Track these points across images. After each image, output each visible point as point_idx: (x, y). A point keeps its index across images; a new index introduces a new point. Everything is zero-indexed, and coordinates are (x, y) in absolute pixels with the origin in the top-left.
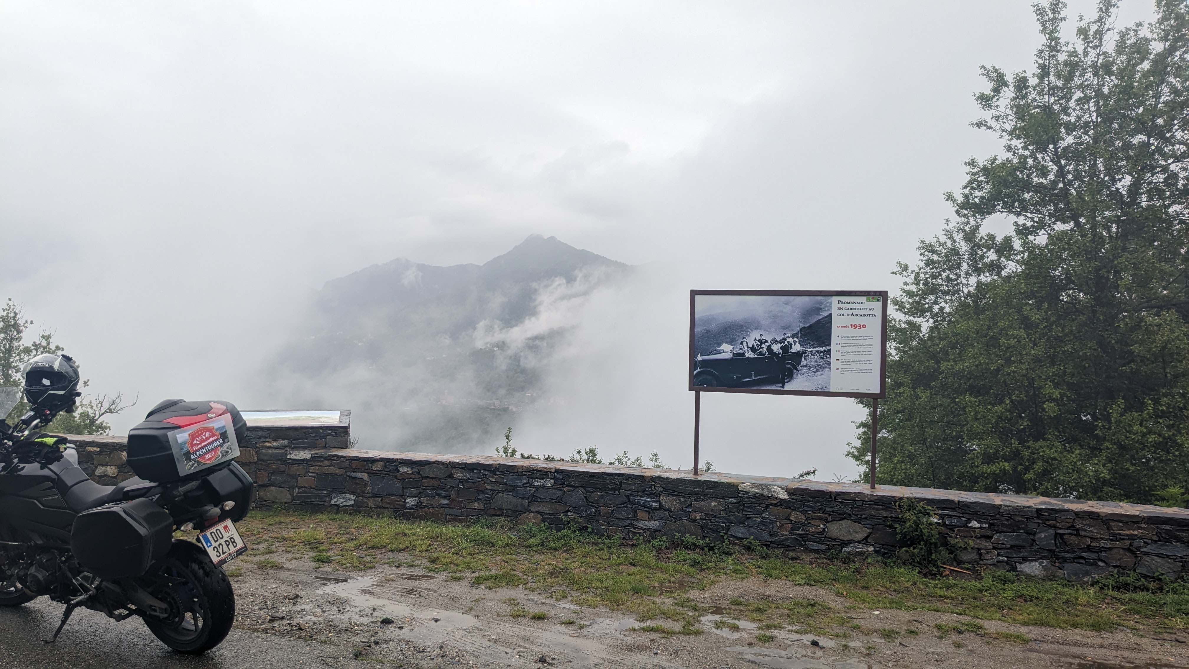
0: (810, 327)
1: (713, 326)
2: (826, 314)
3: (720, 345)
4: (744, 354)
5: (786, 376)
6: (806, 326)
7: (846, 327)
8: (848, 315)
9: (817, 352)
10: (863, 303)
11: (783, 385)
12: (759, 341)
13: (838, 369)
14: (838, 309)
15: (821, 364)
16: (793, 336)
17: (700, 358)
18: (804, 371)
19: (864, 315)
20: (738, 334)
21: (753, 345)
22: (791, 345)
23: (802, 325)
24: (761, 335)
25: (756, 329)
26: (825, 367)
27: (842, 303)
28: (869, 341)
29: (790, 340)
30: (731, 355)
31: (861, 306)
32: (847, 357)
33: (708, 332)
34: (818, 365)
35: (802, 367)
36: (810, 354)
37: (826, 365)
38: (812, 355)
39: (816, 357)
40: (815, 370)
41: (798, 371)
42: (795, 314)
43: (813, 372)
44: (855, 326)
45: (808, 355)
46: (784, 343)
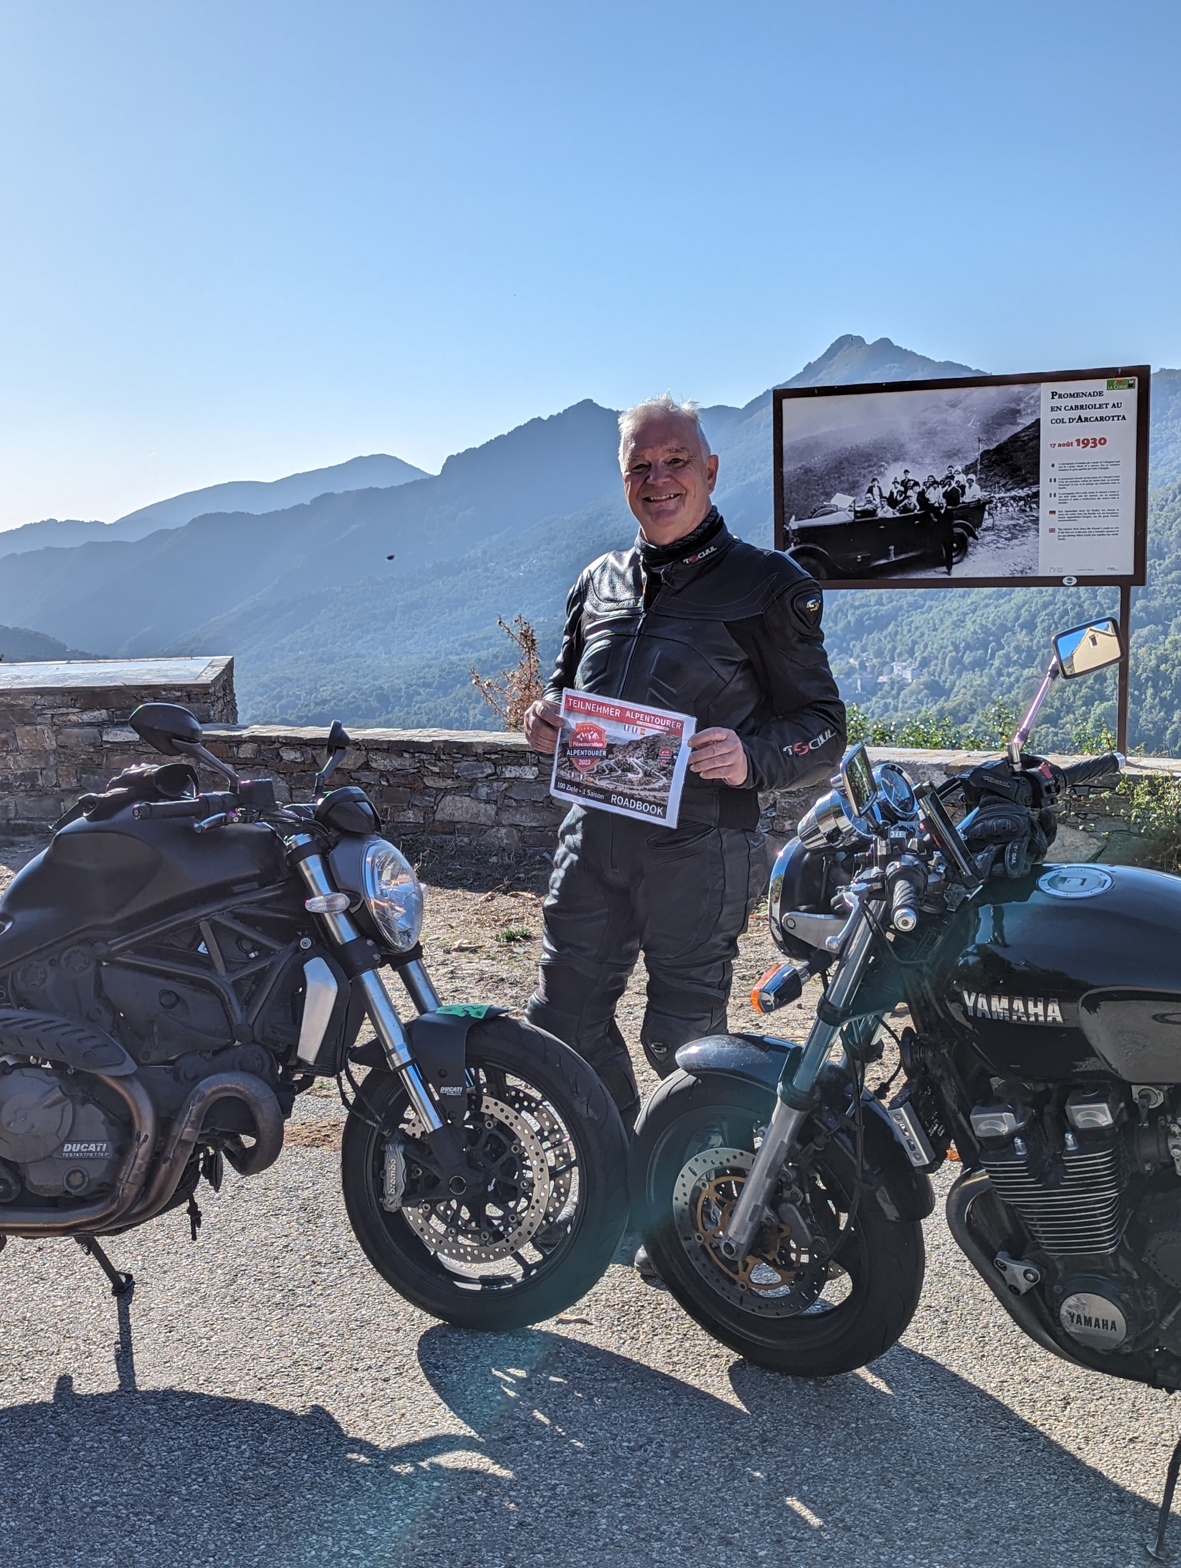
0: (999, 449)
1: (817, 461)
2: (1027, 421)
3: (829, 496)
4: (873, 513)
5: (955, 550)
6: (992, 447)
7: (1069, 444)
8: (1071, 420)
9: (1013, 498)
10: (1100, 394)
11: (949, 568)
12: (904, 483)
13: (1052, 530)
14: (1052, 409)
15: (1021, 522)
16: (967, 470)
17: (794, 524)
18: (988, 539)
19: (1102, 419)
20: (863, 472)
21: (892, 493)
22: (963, 487)
23: (983, 447)
24: (906, 471)
25: (896, 460)
26: (1029, 529)
27: (1060, 396)
28: (1112, 471)
29: (962, 478)
30: (852, 514)
31: (1097, 400)
32: (1071, 505)
33: (807, 471)
34: (1015, 526)
35: (984, 530)
36: (999, 505)
37: (1030, 524)
38: (1003, 505)
39: (1011, 509)
40: (1009, 535)
41: (977, 538)
42: (970, 425)
43: (1006, 539)
44: (1086, 442)
45: (996, 507)
46: (950, 485)
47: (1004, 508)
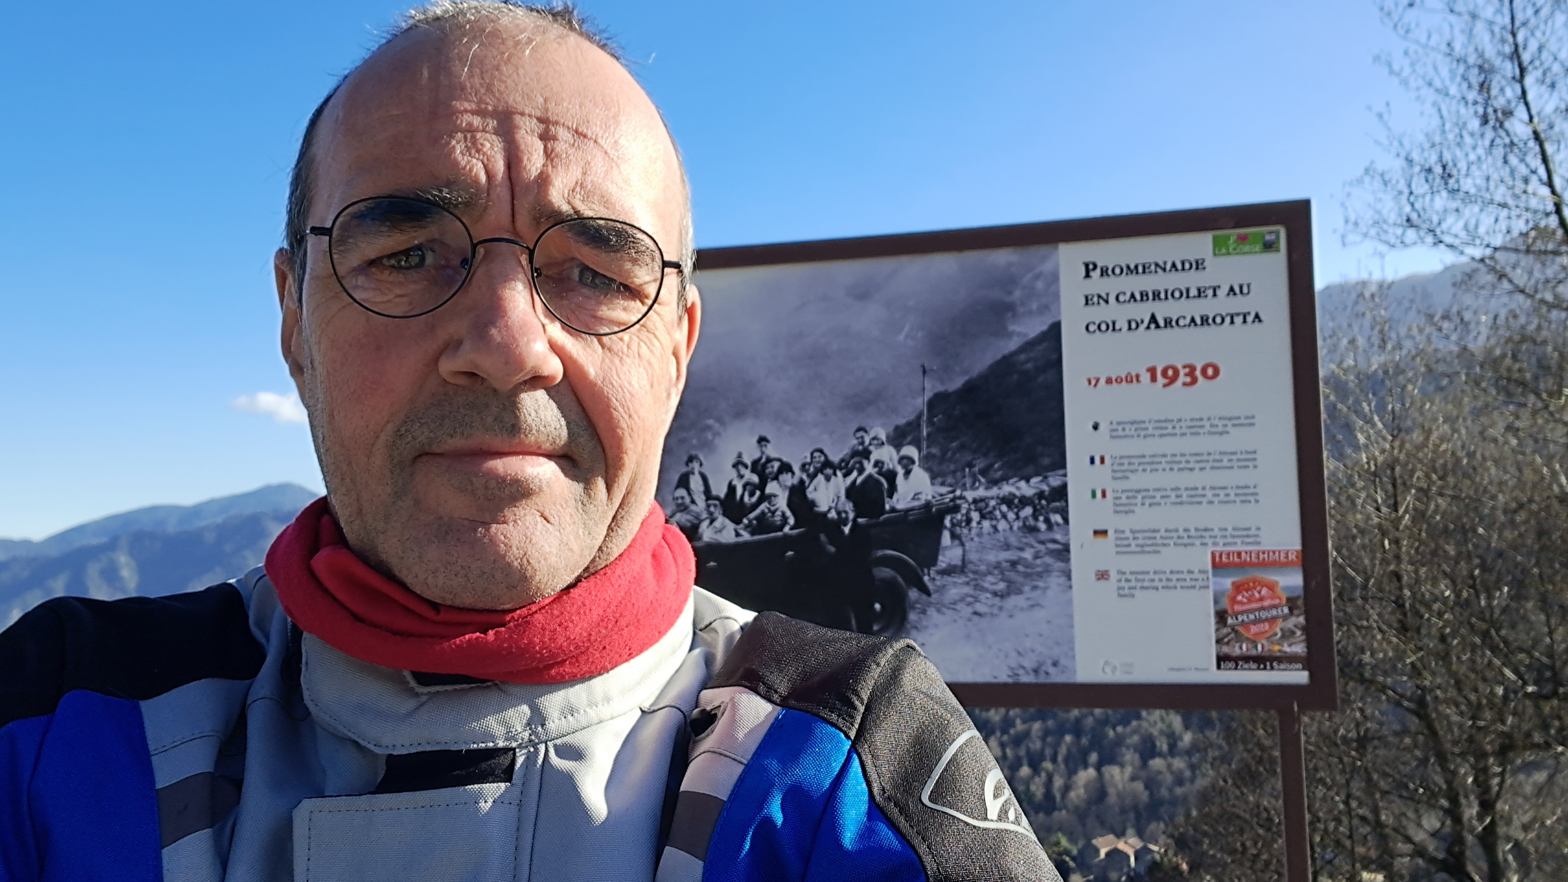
0: (970, 390)
2: (1033, 328)
6: (952, 387)
7: (1129, 379)
8: (1133, 325)
9: (1008, 501)
10: (1199, 265)
12: (758, 467)
13: (1103, 575)
14: (1088, 299)
15: (1028, 555)
18: (953, 593)
19: (1205, 320)
21: (732, 489)
22: (891, 476)
23: (932, 387)
24: (762, 440)
25: (739, 414)
26: (1047, 570)
27: (1104, 272)
28: (1239, 440)
31: (1191, 280)
32: (1144, 518)
34: (1014, 564)
35: (944, 572)
36: (975, 516)
37: (1048, 560)
38: (983, 517)
39: (1002, 525)
40: (1002, 586)
41: (928, 593)
42: (901, 337)
43: (995, 594)
44: (1171, 375)
45: (969, 521)
46: (861, 470)
47: (986, 524)
